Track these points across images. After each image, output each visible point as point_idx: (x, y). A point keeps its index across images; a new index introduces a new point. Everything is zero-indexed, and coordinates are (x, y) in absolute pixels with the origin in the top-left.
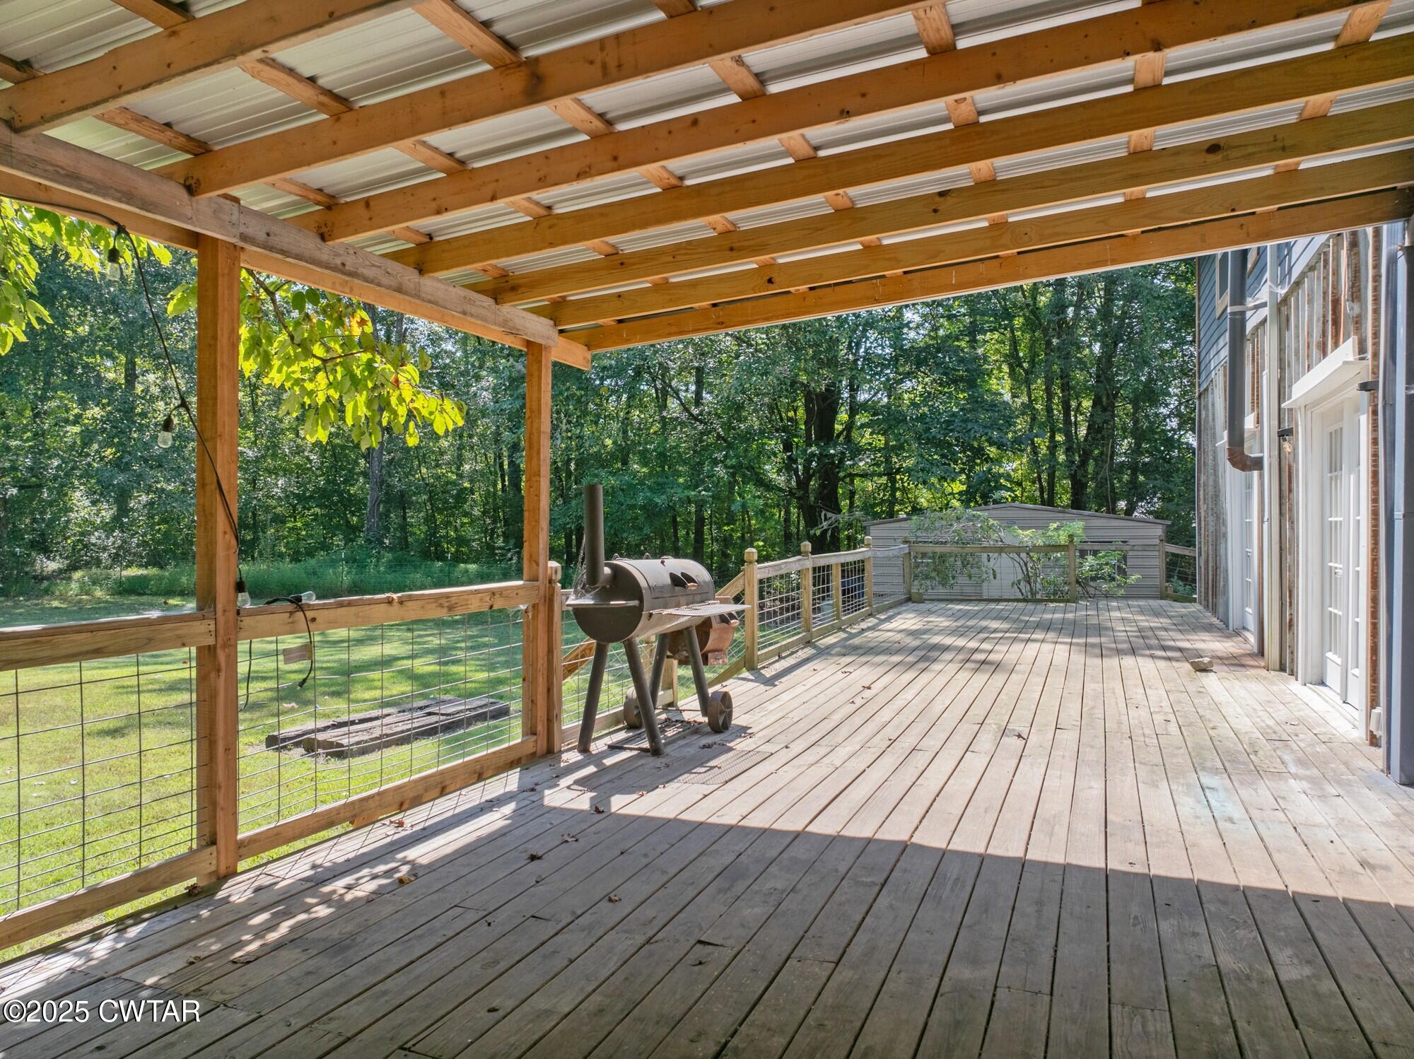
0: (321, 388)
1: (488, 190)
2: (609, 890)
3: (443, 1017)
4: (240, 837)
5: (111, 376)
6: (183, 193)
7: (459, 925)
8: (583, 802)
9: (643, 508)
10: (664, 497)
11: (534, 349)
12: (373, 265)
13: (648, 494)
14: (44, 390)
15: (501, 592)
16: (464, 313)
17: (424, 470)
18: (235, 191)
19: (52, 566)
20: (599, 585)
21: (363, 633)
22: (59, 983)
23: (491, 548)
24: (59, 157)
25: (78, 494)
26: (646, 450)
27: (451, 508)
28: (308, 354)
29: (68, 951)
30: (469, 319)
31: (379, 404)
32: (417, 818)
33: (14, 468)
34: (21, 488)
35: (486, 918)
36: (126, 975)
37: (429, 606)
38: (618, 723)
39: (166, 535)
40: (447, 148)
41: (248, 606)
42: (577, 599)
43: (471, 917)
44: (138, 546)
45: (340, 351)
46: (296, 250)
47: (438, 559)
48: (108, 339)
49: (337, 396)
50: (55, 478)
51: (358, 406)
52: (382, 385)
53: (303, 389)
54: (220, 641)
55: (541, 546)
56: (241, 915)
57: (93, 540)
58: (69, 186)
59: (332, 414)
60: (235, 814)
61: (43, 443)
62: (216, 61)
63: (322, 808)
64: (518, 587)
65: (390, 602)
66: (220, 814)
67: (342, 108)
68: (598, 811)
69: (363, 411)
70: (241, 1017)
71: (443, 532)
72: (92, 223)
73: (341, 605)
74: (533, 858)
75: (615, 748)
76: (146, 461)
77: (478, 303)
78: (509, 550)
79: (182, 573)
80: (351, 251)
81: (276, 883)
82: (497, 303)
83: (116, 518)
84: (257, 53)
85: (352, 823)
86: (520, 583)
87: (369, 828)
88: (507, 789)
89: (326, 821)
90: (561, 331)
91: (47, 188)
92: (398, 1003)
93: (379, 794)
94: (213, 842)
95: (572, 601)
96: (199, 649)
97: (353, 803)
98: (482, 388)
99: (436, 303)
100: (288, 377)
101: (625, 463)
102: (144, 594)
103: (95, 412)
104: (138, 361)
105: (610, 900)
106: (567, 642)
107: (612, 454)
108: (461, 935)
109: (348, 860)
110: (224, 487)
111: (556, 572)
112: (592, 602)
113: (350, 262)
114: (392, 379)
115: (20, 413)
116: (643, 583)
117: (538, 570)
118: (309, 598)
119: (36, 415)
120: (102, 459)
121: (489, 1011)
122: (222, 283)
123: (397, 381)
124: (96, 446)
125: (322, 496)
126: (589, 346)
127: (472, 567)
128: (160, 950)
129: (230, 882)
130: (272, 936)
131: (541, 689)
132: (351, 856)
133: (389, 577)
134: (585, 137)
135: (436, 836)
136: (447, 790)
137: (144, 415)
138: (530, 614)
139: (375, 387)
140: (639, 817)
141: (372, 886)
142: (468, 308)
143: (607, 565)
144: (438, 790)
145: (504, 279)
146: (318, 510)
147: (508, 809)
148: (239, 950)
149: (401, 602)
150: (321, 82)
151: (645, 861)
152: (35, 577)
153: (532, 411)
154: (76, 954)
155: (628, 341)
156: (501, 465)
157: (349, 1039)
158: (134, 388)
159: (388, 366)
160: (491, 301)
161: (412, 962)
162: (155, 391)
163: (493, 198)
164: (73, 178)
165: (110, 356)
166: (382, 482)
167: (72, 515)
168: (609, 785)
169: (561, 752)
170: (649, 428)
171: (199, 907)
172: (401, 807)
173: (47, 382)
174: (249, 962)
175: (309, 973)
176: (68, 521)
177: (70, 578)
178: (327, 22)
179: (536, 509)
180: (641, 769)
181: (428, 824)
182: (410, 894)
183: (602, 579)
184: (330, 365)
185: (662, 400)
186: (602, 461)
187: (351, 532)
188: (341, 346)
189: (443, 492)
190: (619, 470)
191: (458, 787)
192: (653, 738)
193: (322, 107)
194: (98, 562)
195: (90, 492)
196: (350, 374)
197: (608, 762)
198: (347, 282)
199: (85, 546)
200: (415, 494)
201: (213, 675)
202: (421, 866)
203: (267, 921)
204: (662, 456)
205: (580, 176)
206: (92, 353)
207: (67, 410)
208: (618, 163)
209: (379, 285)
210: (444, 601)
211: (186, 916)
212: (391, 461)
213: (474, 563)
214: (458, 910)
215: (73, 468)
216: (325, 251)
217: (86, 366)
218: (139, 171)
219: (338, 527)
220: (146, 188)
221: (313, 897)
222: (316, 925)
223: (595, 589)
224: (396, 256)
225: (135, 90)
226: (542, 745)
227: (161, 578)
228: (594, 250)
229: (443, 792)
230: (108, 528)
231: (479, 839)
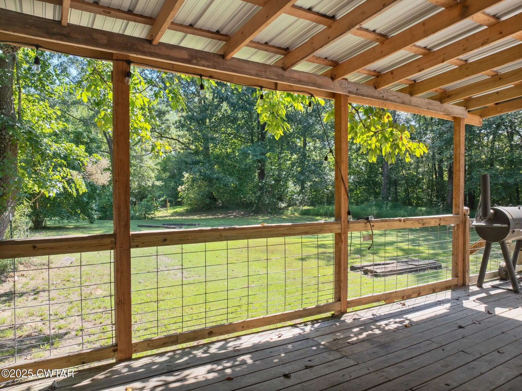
0: (374, 142)
1: (441, 59)
2: (498, 347)
3: (426, 382)
4: (348, 300)
5: (299, 144)
6: (330, 80)
7: (430, 348)
8: (482, 308)
9: (502, 184)
10: (512, 180)
11: (457, 120)
12: (394, 95)
13: (504, 179)
14: (281, 150)
15: (444, 218)
16: (428, 109)
17: (404, 171)
18: (346, 77)
19: (283, 205)
20: (488, 217)
21: (382, 232)
22: (296, 337)
23: (431, 201)
24: (296, 76)
25: (290, 183)
26: (503, 159)
27: (415, 186)
28: (369, 130)
29: (298, 327)
30: (430, 111)
31: (395, 146)
32: (411, 303)
33: (273, 175)
34: (275, 181)
35: (442, 347)
36: (316, 339)
37: (415, 223)
38: (495, 276)
39: (316, 196)
40: (423, 45)
41: (351, 220)
42: (477, 223)
43: (435, 346)
44: (307, 199)
45: (380, 128)
46: (367, 94)
47: (410, 205)
48: (298, 133)
49: (379, 145)
50: (284, 177)
51: (387, 148)
52: (396, 140)
53: (368, 143)
54: (342, 231)
55: (461, 200)
56: (349, 327)
57: (294, 197)
58: (298, 84)
59: (378, 152)
60: (347, 291)
61: (281, 167)
62: (344, 32)
63: (375, 294)
64: (451, 217)
65: (400, 221)
66: (342, 291)
67: (385, 39)
68: (489, 313)
69: (389, 150)
70: (352, 363)
71: (411, 195)
72: (301, 95)
73: (382, 221)
74: (460, 327)
75: (494, 287)
76: (310, 171)
77: (434, 104)
78: (439, 202)
79: (320, 209)
80: (386, 91)
81: (360, 318)
82: (441, 103)
83: (301, 190)
84: (358, 26)
85: (385, 301)
86: (452, 215)
87: (392, 304)
88: (446, 298)
89: (377, 299)
90: (469, 111)
91: (292, 86)
92: (408, 372)
93: (395, 292)
94: (339, 300)
95: (475, 223)
96: (336, 234)
97: (386, 294)
98: (427, 138)
99: (417, 106)
100: (362, 140)
101: (492, 165)
102: (309, 215)
103: (295, 156)
104: (307, 139)
105: (499, 352)
106: (472, 240)
107: (485, 161)
108: (432, 351)
109: (385, 315)
110: (344, 179)
111: (467, 211)
112: (485, 224)
113: (385, 95)
114: (399, 137)
115: (274, 158)
116: (510, 217)
117: (459, 210)
118: (372, 218)
119: (279, 159)
120: (297, 171)
121: (446, 385)
122: (343, 108)
123: (402, 137)
124: (295, 167)
125: (366, 182)
126: (481, 116)
127: (424, 209)
128: (325, 333)
129: (345, 315)
130: (361, 337)
131: (460, 259)
132: (386, 313)
133: (391, 212)
134: (486, 27)
135: (418, 311)
136: (421, 295)
137: (309, 156)
138: (456, 228)
139: (393, 141)
140: (510, 319)
141: (395, 326)
142: (430, 106)
143: (492, 209)
144: (417, 295)
145: (444, 93)
146: (364, 187)
147: (448, 305)
148: (350, 339)
149: (404, 221)
150: (377, 31)
151: (515, 339)
152: (279, 209)
153: (456, 145)
154: (300, 329)
155: (501, 112)
156: (435, 169)
157: (390, 380)
158: (306, 148)
159: (398, 132)
160: (439, 103)
161: (412, 358)
162: (312, 148)
163: (443, 61)
164: (299, 82)
165: (299, 138)
166: (388, 176)
167: (289, 189)
168: (493, 303)
169: (469, 286)
170: (504, 150)
171: (336, 322)
172: (403, 298)
173: (282, 148)
174: (353, 344)
175: (374, 353)
176: (288, 191)
177: (288, 209)
178: (383, 8)
179: (459, 185)
180: (509, 298)
181: (415, 306)
182: (410, 331)
183: (489, 214)
184: (377, 134)
185: (510, 137)
186: (480, 165)
187: (377, 195)
188: (381, 127)
189: (411, 180)
190: (489, 168)
191: (425, 293)
192: (514, 285)
193: (377, 40)
194: (296, 204)
195: (294, 182)
196: (384, 136)
197: (492, 292)
198: (384, 103)
199: (292, 199)
200: (400, 181)
201: (340, 243)
202: (413, 322)
203: (358, 331)
204: (511, 162)
205: (483, 44)
206: (294, 137)
207: (287, 156)
208: (502, 35)
209: (396, 102)
210: (421, 221)
211: (332, 324)
212: (392, 168)
213: (424, 207)
214: (430, 342)
215: (289, 175)
216: (376, 93)
217: (293, 142)
218: (317, 75)
219: (372, 193)
220: (320, 81)
221: (374, 325)
222: (375, 336)
223: (485, 219)
224: (401, 91)
225: (318, 49)
226: (460, 282)
227: (314, 210)
228: (486, 75)
229: (419, 295)
230: (299, 193)
231: (436, 316)
